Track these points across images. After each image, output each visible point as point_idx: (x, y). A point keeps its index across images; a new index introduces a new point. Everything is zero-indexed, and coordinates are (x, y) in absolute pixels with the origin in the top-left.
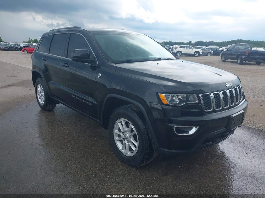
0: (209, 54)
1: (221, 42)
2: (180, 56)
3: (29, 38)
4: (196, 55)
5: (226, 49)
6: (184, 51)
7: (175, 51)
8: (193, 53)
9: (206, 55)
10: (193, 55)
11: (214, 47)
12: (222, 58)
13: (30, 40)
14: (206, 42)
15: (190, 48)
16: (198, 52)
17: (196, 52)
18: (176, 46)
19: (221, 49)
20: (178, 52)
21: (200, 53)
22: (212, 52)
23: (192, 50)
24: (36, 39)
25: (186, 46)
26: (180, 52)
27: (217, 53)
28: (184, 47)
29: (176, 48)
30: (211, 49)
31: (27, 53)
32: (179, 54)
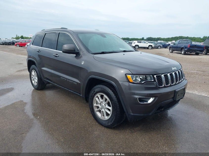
0: (159, 47)
1: (166, 38)
2: (138, 49)
3: (17, 35)
4: (150, 48)
5: (171, 43)
6: (141, 45)
7: (134, 45)
8: (148, 47)
9: (158, 48)
10: (148, 48)
11: (162, 42)
12: (170, 50)
13: (17, 37)
14: (155, 38)
15: (145, 43)
16: (151, 46)
17: (149, 46)
18: (135, 41)
19: (167, 43)
20: (136, 45)
21: (153, 47)
22: (162, 46)
23: (146, 45)
24: (22, 36)
25: (142, 41)
26: (138, 46)
27: (165, 46)
28: (141, 42)
29: (134, 43)
30: (161, 43)
31: (19, 47)
32: (137, 47)
